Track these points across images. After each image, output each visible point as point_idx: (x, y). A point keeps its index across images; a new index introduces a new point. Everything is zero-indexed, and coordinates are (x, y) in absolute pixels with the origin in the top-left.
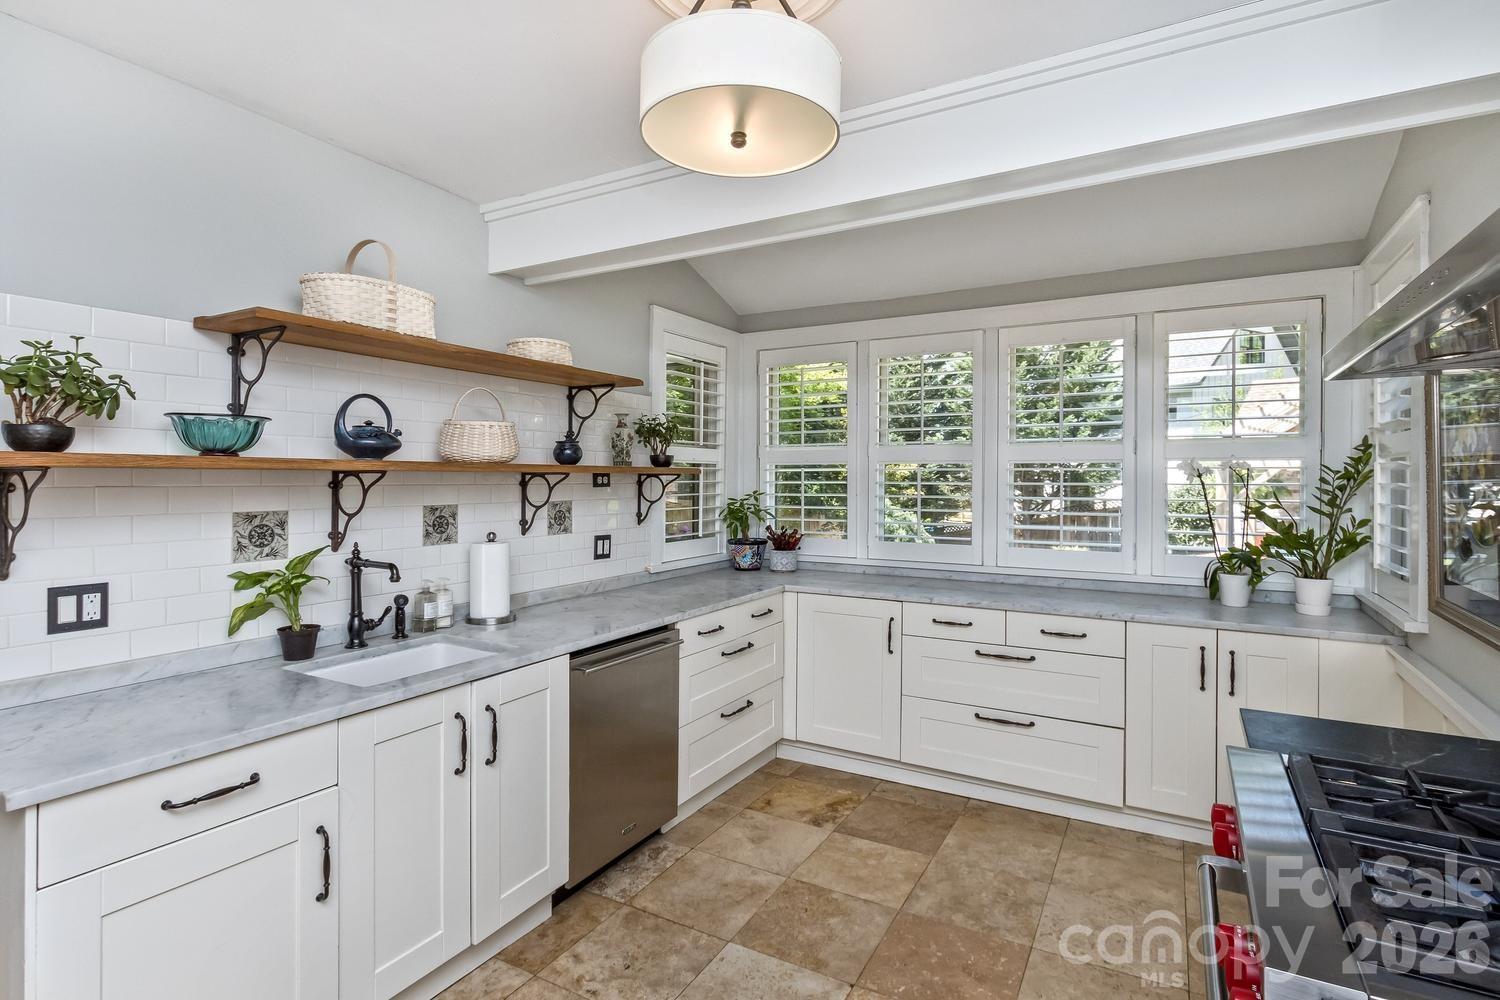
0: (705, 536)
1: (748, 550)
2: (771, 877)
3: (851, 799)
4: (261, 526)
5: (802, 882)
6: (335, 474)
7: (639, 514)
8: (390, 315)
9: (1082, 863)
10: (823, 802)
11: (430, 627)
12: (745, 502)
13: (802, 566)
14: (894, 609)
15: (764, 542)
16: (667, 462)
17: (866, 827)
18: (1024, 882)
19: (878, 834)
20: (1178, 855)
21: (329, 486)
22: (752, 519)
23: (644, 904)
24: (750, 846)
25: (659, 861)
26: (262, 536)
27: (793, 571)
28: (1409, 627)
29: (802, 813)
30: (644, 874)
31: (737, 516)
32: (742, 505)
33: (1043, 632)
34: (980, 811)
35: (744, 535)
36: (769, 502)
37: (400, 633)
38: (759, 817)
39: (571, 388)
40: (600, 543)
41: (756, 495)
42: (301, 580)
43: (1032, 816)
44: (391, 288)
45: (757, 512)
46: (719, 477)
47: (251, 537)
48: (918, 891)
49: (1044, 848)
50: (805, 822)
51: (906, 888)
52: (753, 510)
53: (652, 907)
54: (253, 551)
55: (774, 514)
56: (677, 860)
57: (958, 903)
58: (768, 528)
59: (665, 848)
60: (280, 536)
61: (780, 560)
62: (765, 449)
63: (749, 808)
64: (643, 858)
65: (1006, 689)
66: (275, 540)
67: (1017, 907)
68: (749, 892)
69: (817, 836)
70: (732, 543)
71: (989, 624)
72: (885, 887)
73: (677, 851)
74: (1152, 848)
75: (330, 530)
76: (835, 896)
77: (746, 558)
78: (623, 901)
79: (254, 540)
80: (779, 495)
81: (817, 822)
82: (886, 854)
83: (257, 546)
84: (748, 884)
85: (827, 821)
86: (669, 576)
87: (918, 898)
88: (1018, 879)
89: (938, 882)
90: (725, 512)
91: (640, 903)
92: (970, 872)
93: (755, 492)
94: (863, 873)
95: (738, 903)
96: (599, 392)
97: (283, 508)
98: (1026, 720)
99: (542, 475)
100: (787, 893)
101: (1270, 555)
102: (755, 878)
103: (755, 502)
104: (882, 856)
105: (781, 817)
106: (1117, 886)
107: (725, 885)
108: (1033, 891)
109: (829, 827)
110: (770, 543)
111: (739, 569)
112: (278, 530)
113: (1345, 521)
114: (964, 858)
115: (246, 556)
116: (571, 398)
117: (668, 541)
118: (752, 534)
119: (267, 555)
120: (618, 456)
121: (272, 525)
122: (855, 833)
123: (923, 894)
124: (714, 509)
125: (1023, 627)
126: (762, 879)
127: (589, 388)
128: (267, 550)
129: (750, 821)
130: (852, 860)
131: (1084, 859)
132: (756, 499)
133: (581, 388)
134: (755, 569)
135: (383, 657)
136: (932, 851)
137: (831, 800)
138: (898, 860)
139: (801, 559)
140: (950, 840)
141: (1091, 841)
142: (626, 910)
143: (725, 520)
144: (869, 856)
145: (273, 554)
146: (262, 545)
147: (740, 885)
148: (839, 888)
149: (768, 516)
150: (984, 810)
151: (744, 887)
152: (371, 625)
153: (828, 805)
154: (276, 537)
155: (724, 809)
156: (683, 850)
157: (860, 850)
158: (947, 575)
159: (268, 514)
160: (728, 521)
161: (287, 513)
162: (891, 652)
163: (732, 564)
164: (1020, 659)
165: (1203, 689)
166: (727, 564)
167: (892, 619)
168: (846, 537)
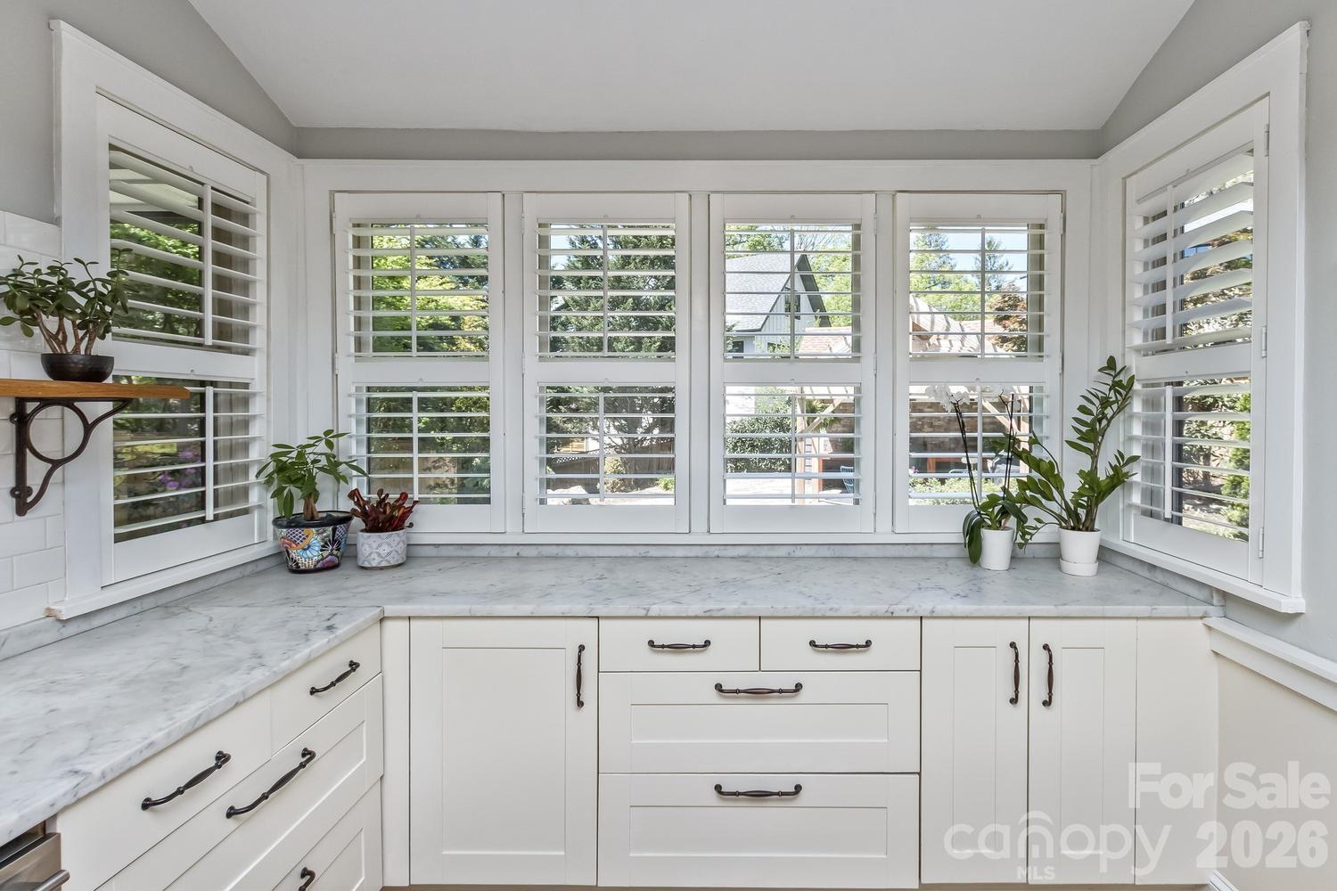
0: (216, 518)
1: (315, 538)
7: (22, 490)
12: (309, 450)
13: (420, 553)
14: (584, 631)
15: (346, 520)
16: (96, 370)
22: (324, 482)
27: (403, 563)
31: (292, 475)
32: (301, 455)
33: (813, 645)
35: (307, 506)
36: (353, 448)
41: (330, 437)
45: (332, 467)
46: (257, 407)
52: (324, 462)
55: (365, 470)
58: (354, 494)
61: (377, 548)
62: (346, 362)
70: (281, 526)
71: (735, 641)
77: (311, 547)
80: (374, 435)
90: (270, 469)
93: (327, 433)
103: (328, 451)
110: (357, 522)
111: (298, 571)
113: (1107, 457)
117: (119, 538)
118: (324, 505)
124: (245, 469)
132: (330, 444)
134: (329, 567)
139: (416, 539)
143: (269, 481)
149: (355, 473)
158: (642, 550)
160: (274, 487)
162: (580, 704)
163: (284, 562)
164: (781, 691)
165: (1014, 701)
166: (273, 562)
167: (582, 648)
168: (488, 501)
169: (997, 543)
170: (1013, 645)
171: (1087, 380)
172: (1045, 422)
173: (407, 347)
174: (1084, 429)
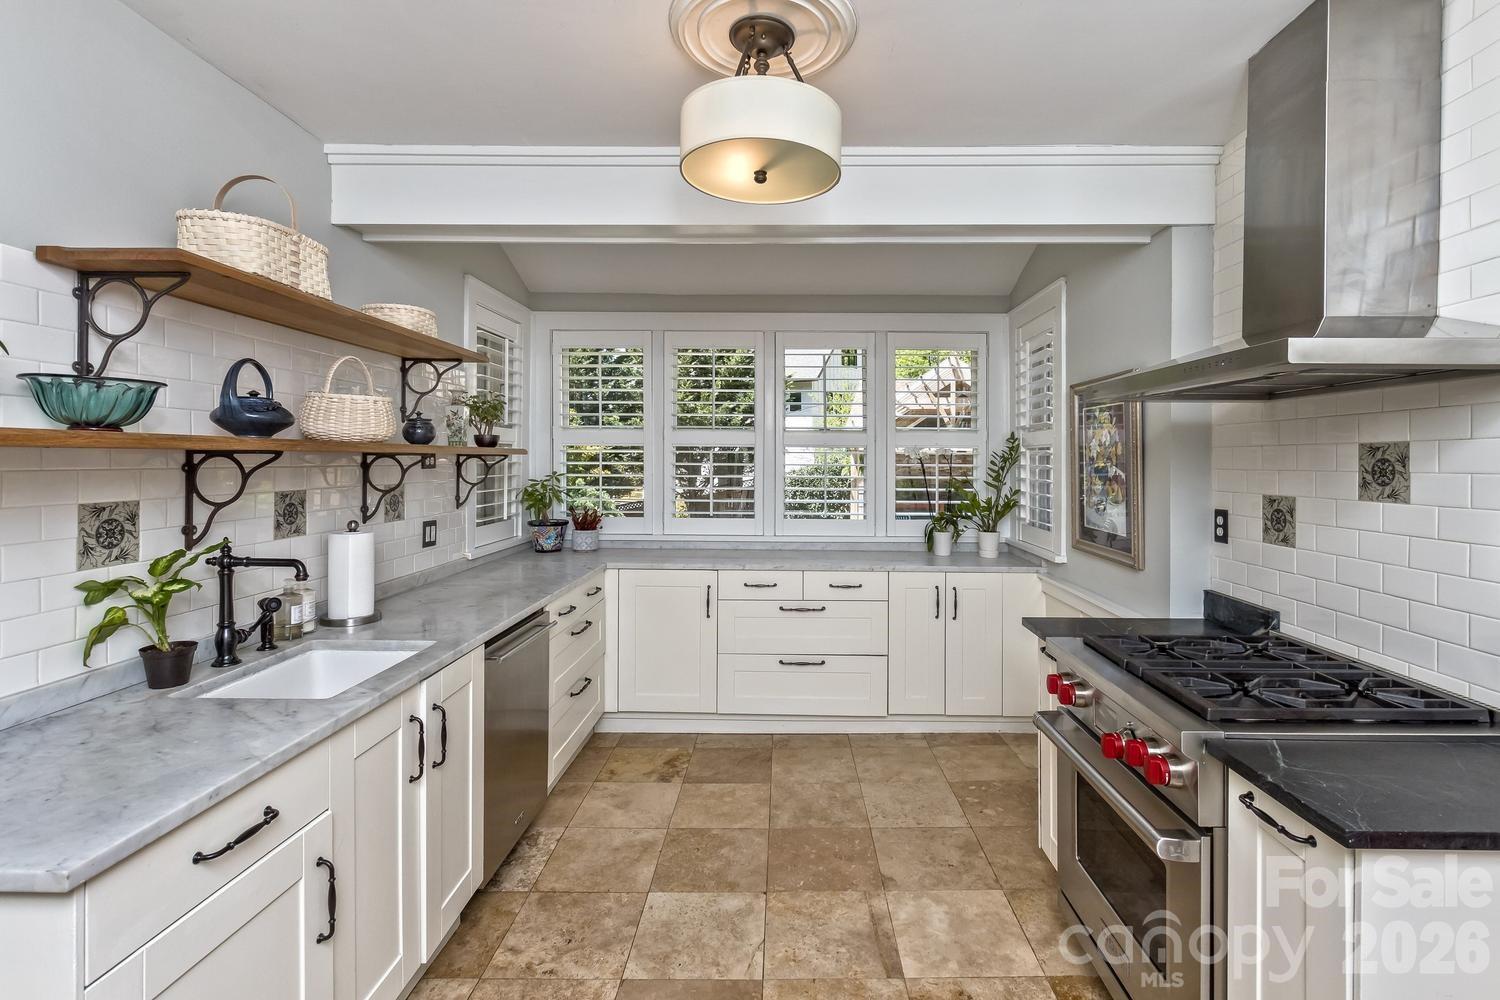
0: (508, 519)
1: (552, 532)
2: (653, 832)
3: (682, 755)
4: (109, 521)
5: (683, 829)
6: (190, 454)
7: (458, 497)
8: (293, 269)
9: (871, 763)
10: (660, 762)
11: (298, 634)
12: (545, 483)
13: (604, 545)
14: (709, 577)
15: (566, 523)
16: (493, 442)
17: (707, 773)
18: (841, 785)
19: (719, 776)
20: (924, 744)
21: (183, 469)
22: (550, 500)
23: (550, 886)
24: (619, 812)
25: (540, 846)
26: (110, 533)
27: (594, 550)
28: (1058, 560)
29: (649, 774)
30: (532, 862)
31: (536, 499)
32: (543, 486)
33: (831, 586)
34: (785, 741)
35: (545, 517)
37: (268, 644)
38: (612, 786)
39: (404, 360)
40: (428, 529)
41: (554, 475)
42: (176, 587)
43: (823, 738)
44: (295, 238)
45: (558, 493)
47: (98, 535)
48: (774, 811)
49: (842, 758)
50: (654, 781)
51: (765, 811)
52: (554, 491)
53: (558, 886)
54: (101, 553)
56: (558, 840)
57: (807, 811)
59: (540, 834)
60: (130, 533)
61: (583, 540)
62: (559, 431)
63: (596, 781)
64: (525, 849)
65: (804, 636)
66: (125, 539)
67: (847, 804)
68: (642, 849)
69: (671, 792)
70: (531, 525)
71: (790, 583)
72: (749, 815)
73: (553, 834)
74: (908, 742)
75: (184, 524)
76: (714, 832)
77: (549, 540)
78: (526, 889)
79: (101, 540)
81: (664, 779)
82: (735, 790)
83: (104, 547)
84: (636, 843)
85: (673, 777)
86: (481, 562)
87: (778, 816)
88: (838, 784)
89: (785, 800)
90: (522, 494)
91: (545, 886)
92: (803, 788)
93: (554, 473)
94: (726, 809)
95: (638, 860)
96: (442, 366)
97: (132, 497)
98: (818, 659)
99: (392, 456)
100: (674, 840)
101: (963, 517)
102: (638, 837)
103: (557, 483)
104: (732, 793)
105: (632, 782)
106: (899, 773)
107: (617, 849)
108: (852, 789)
109: (677, 781)
110: (572, 523)
111: (543, 551)
112: (128, 526)
113: (1005, 491)
114: (792, 779)
115: (93, 561)
116: (404, 371)
117: (479, 525)
118: (553, 515)
119: (117, 558)
120: (454, 434)
121: (121, 519)
122: (701, 781)
123: (778, 813)
125: (816, 583)
126: (646, 835)
127: (428, 361)
128: (116, 552)
129: (605, 791)
130: (713, 801)
131: (871, 760)
132: (557, 480)
133: (417, 361)
134: (557, 550)
135: (262, 673)
136: (768, 779)
137: (665, 758)
138: (747, 793)
139: (602, 538)
140: (776, 769)
141: (869, 746)
142: (534, 897)
144: (722, 796)
145: (123, 557)
146: (111, 546)
147: (630, 846)
148: (715, 826)
150: (788, 741)
151: (635, 846)
152: (240, 636)
153: (665, 763)
154: (126, 534)
155: (574, 787)
156: (558, 831)
157: (713, 793)
159: (117, 505)
161: (137, 504)
162: (708, 616)
163: (533, 548)
164: (814, 610)
165: (937, 617)
166: (527, 546)
167: (709, 587)
168: (642, 515)
169: (943, 540)
170: (937, 587)
171: (1000, 446)
172: (975, 471)
173: (597, 423)
174: (994, 475)
